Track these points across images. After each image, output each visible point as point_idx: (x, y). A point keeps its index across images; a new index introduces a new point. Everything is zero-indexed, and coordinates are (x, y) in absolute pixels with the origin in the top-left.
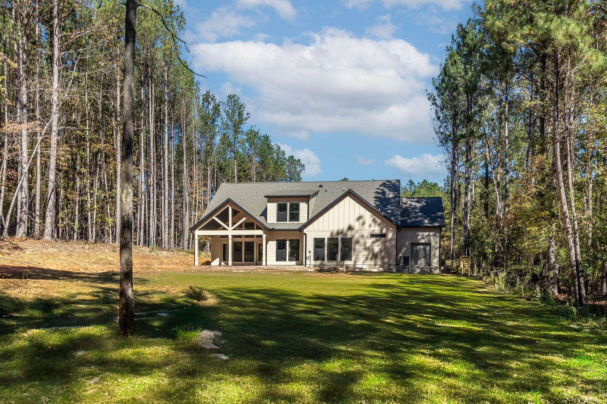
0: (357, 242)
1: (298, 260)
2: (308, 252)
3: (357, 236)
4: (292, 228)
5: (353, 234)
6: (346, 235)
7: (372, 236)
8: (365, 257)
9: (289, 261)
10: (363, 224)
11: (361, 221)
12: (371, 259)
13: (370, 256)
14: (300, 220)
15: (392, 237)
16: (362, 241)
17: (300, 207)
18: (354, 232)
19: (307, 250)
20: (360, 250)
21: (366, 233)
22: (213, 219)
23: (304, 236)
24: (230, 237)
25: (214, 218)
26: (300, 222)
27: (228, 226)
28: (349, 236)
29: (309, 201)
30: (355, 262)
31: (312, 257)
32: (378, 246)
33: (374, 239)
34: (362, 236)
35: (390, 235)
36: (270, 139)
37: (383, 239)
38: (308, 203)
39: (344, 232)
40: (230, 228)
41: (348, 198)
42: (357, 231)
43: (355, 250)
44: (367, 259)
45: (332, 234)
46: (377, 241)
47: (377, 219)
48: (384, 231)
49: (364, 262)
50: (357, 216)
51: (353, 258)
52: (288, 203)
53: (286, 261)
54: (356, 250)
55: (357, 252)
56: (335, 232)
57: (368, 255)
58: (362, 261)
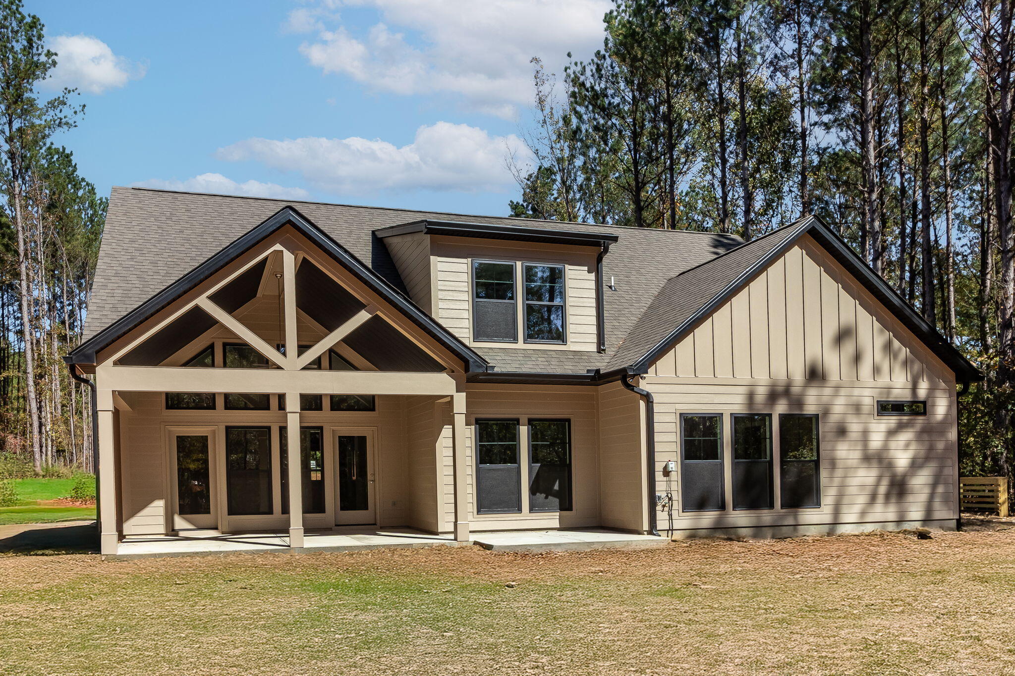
0: (842, 431)
1: (570, 508)
2: (659, 476)
3: (839, 407)
4: (559, 371)
5: (825, 399)
6: (799, 402)
7: (885, 408)
8: (868, 491)
9: (531, 510)
10: (857, 358)
11: (848, 348)
12: (888, 496)
13: (882, 489)
14: (570, 337)
15: (947, 415)
16: (854, 427)
17: (569, 283)
18: (827, 391)
19: (659, 467)
20: (850, 463)
21: (868, 398)
22: (197, 308)
23: (642, 404)
24: (293, 405)
25: (203, 302)
26: (571, 347)
27: (280, 347)
28: (811, 408)
29: (599, 260)
30: (837, 511)
31: (677, 497)
32: (907, 446)
33: (892, 421)
34: (857, 408)
35: (941, 407)
36: (74, 160)
37: (920, 420)
38: (596, 267)
39: (795, 390)
40: (292, 361)
41: (796, 252)
42: (837, 388)
43: (833, 464)
44: (873, 498)
45: (751, 396)
46: (900, 427)
47: (896, 344)
48: (922, 393)
49: (863, 513)
50: (831, 331)
51: (828, 499)
52: (519, 264)
53: (520, 510)
54: (840, 464)
55: (839, 473)
56: (761, 392)
57: (877, 484)
58: (857, 508)
